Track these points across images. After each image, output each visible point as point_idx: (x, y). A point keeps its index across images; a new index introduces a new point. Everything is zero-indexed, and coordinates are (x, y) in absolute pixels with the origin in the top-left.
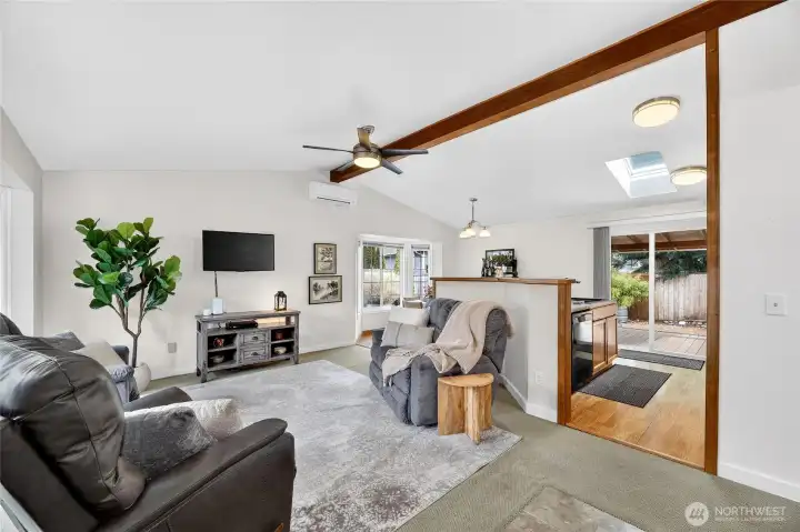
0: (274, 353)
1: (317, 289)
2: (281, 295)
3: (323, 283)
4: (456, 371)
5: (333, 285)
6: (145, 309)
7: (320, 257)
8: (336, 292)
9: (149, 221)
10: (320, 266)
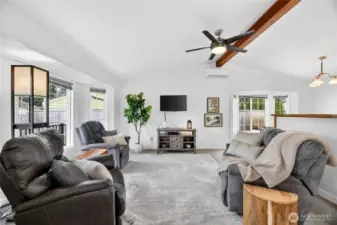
0: (185, 147)
1: (208, 119)
2: (189, 122)
3: (212, 117)
4: (260, 183)
5: (217, 118)
6: (142, 124)
7: (210, 104)
8: (219, 122)
9: (142, 94)
10: (210, 109)
